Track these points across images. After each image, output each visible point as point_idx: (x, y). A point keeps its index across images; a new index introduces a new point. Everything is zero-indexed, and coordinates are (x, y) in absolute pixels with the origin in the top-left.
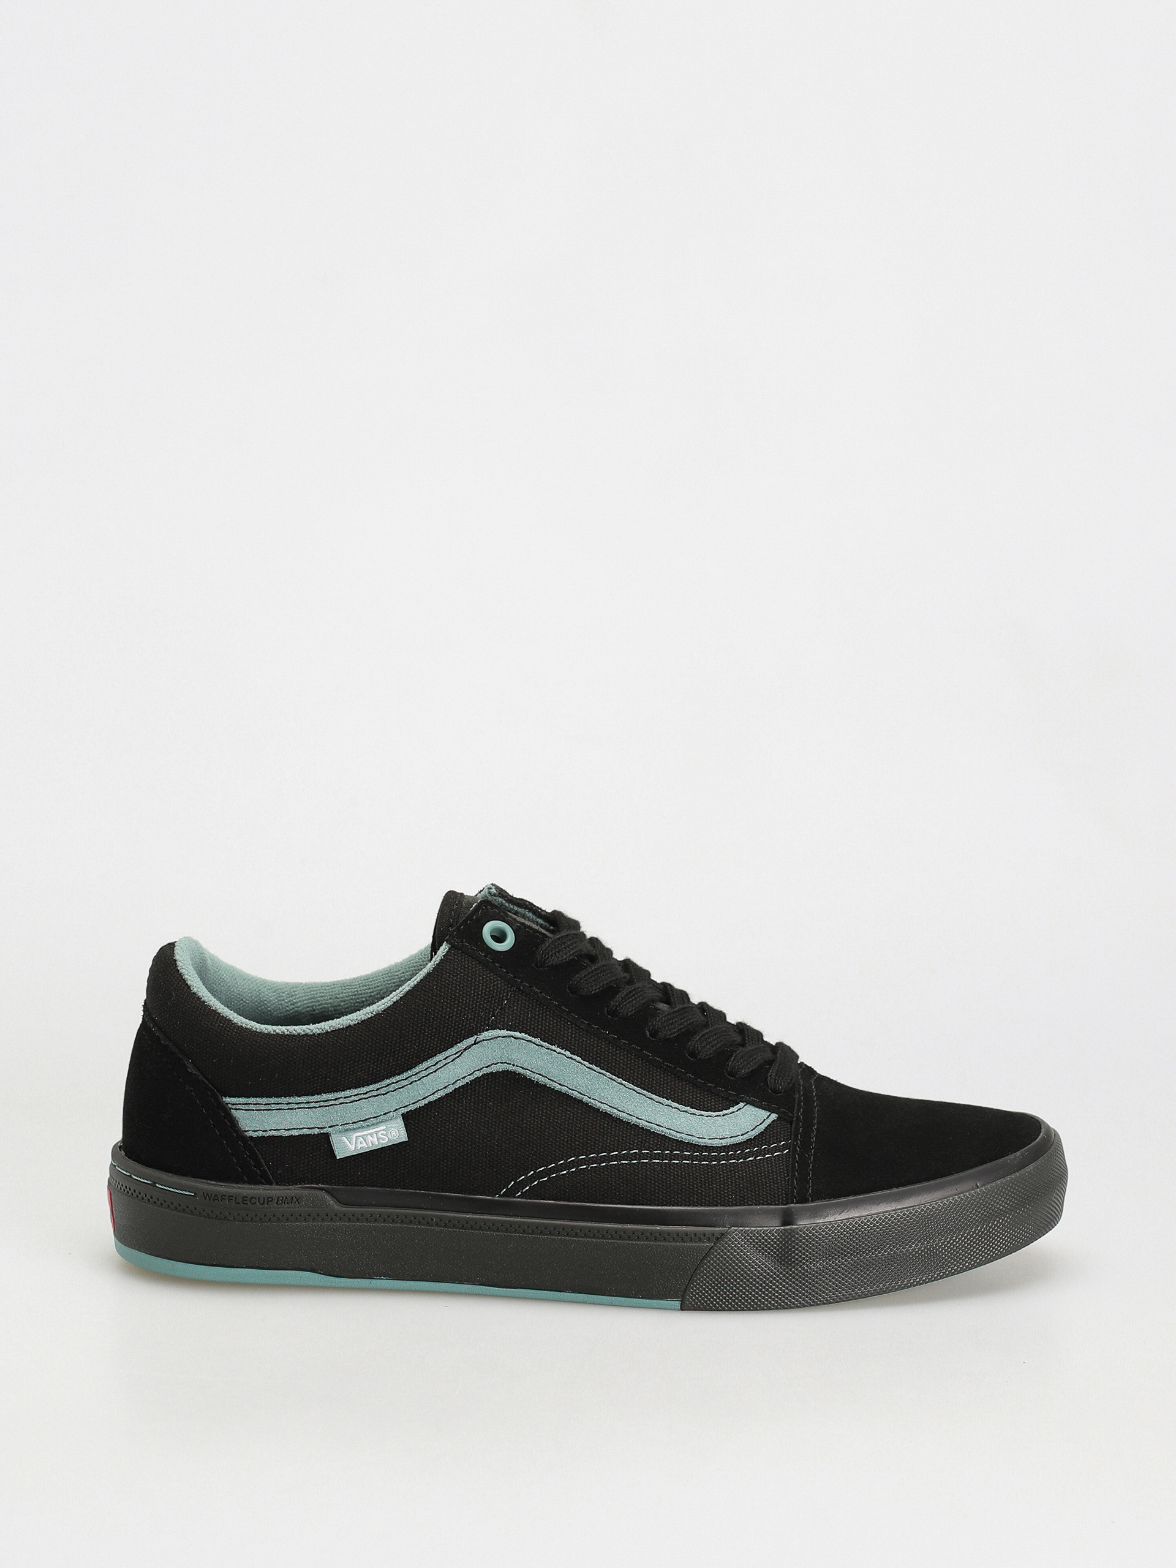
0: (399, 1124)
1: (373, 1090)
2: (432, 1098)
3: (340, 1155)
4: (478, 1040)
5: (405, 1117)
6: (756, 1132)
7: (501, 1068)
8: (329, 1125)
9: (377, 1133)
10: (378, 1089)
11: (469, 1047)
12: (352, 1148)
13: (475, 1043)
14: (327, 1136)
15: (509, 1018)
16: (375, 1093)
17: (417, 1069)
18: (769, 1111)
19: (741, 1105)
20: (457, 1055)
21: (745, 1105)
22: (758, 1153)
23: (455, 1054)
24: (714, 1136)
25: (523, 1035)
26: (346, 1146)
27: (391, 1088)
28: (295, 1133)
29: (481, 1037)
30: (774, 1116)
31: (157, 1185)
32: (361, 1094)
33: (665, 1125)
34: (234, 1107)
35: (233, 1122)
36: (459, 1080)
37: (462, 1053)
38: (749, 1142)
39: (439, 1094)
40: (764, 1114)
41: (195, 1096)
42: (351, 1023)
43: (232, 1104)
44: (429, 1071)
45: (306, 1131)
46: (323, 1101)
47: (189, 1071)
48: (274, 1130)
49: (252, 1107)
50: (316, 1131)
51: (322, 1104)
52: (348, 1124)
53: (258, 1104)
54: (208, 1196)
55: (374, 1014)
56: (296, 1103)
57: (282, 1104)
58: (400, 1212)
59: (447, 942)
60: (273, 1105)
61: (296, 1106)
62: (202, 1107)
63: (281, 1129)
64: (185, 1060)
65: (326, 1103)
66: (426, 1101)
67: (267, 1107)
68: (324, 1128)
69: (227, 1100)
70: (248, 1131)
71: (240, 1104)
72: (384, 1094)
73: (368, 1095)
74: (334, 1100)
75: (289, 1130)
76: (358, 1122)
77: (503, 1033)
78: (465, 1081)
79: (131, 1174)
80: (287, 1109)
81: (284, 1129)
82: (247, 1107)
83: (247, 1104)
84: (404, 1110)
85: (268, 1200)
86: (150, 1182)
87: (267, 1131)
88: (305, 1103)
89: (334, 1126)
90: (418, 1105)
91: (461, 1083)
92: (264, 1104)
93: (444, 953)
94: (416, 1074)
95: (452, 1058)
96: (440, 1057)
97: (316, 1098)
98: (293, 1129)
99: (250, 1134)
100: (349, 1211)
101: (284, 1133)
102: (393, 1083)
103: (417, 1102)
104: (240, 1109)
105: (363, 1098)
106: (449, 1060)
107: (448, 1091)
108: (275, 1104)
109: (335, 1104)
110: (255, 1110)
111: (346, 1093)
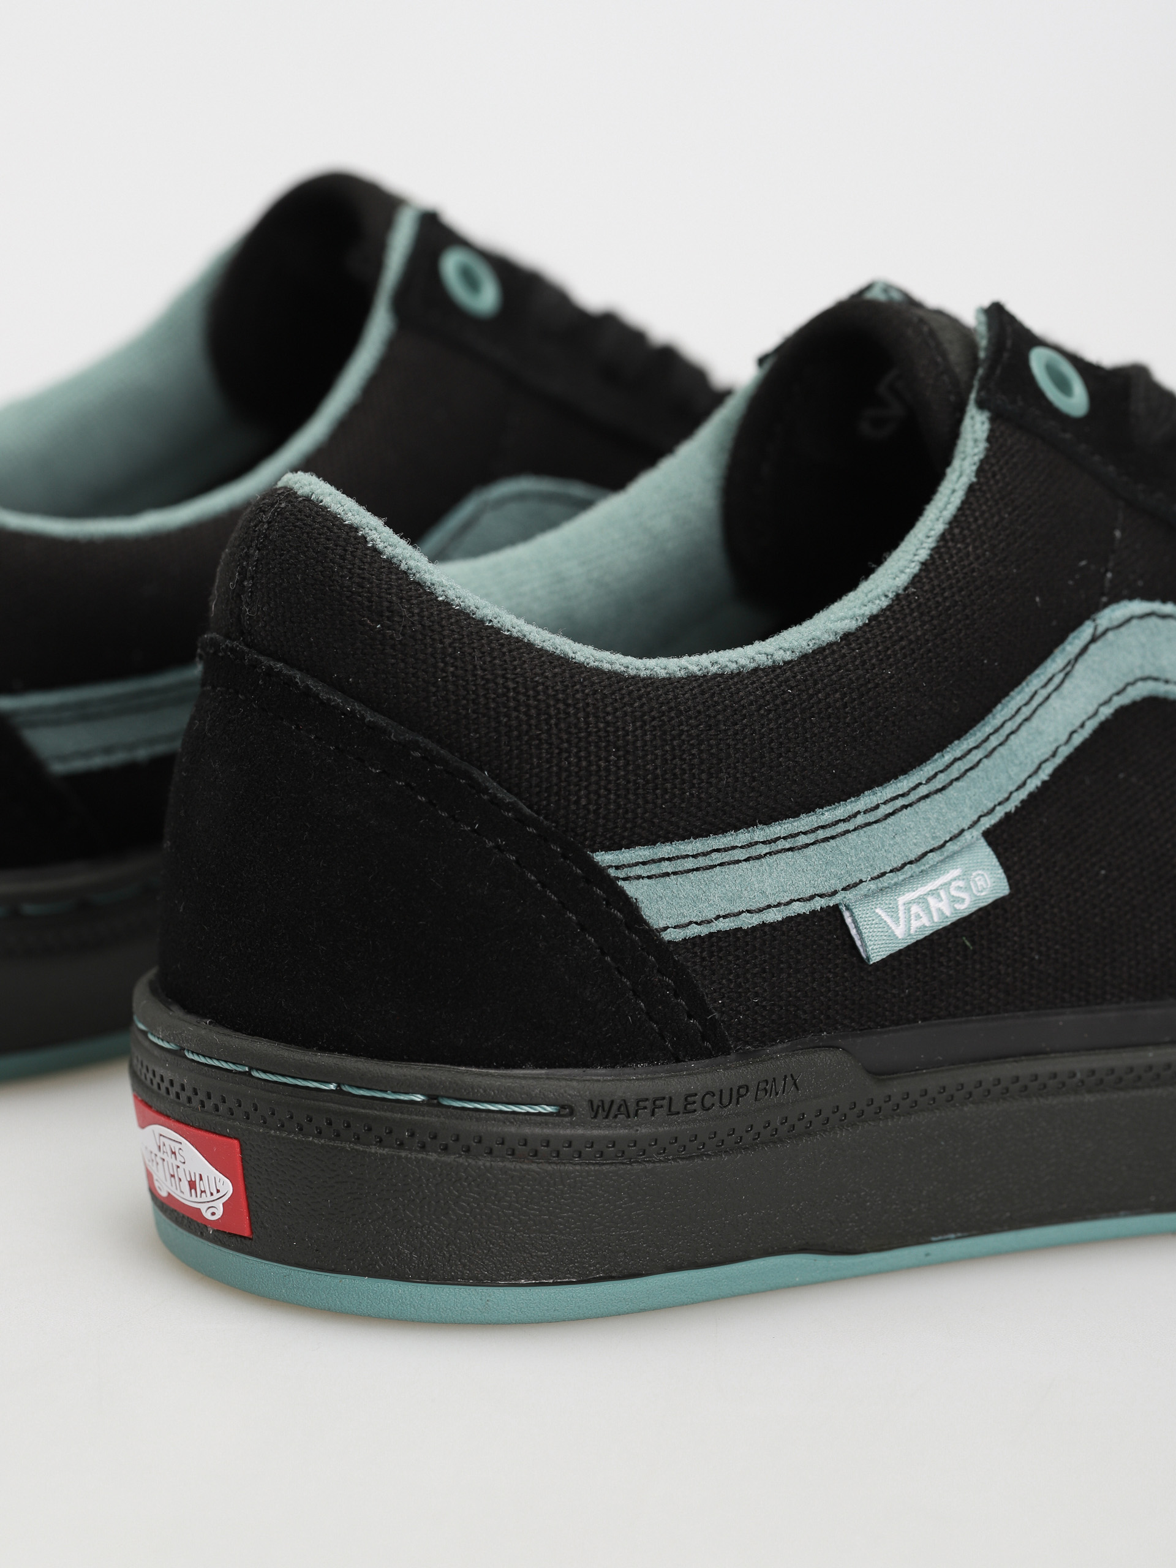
0: (985, 854)
1: (920, 784)
2: (1033, 784)
4: (1100, 630)
5: (990, 836)
8: (845, 885)
10: (929, 780)
13: (1094, 639)
14: (840, 912)
16: (923, 790)
28: (773, 916)
31: (447, 1102)
34: (621, 874)
35: (630, 908)
37: (1073, 667)
41: (517, 862)
42: (851, 625)
43: (617, 868)
44: (1019, 719)
45: (798, 908)
46: (823, 827)
47: (494, 800)
48: (725, 917)
49: (667, 867)
50: (818, 904)
51: (821, 834)
52: (883, 874)
53: (678, 858)
54: (602, 1109)
55: (891, 595)
56: (764, 843)
57: (734, 848)
58: (1007, 1070)
59: (981, 405)
60: (714, 855)
61: (765, 849)
62: (544, 886)
63: (740, 913)
64: (476, 773)
65: (829, 832)
66: (1023, 794)
67: (702, 862)
68: (835, 893)
69: (604, 858)
70: (666, 928)
71: (637, 864)
72: (943, 788)
73: (913, 797)
74: (844, 821)
75: (760, 910)
76: (904, 865)
77: (1138, 607)
78: (1085, 733)
79: (339, 1085)
80: (747, 860)
81: (749, 911)
82: (654, 869)
83: (653, 861)
84: (987, 823)
85: (738, 1093)
86: (419, 1098)
87: (709, 922)
88: (785, 838)
89: (855, 885)
90: (1010, 806)
91: (1077, 740)
92: (694, 856)
93: (985, 435)
94: (996, 731)
95: (1056, 681)
96: (1035, 681)
97: (806, 822)
98: (769, 907)
99: (670, 935)
100: (896, 1088)
101: (749, 921)
102: (956, 760)
103: (1007, 799)
104: (639, 877)
105: (905, 807)
106: (1051, 687)
107: (1058, 760)
108: (718, 850)
109: (848, 832)
110: (675, 873)
111: (867, 800)
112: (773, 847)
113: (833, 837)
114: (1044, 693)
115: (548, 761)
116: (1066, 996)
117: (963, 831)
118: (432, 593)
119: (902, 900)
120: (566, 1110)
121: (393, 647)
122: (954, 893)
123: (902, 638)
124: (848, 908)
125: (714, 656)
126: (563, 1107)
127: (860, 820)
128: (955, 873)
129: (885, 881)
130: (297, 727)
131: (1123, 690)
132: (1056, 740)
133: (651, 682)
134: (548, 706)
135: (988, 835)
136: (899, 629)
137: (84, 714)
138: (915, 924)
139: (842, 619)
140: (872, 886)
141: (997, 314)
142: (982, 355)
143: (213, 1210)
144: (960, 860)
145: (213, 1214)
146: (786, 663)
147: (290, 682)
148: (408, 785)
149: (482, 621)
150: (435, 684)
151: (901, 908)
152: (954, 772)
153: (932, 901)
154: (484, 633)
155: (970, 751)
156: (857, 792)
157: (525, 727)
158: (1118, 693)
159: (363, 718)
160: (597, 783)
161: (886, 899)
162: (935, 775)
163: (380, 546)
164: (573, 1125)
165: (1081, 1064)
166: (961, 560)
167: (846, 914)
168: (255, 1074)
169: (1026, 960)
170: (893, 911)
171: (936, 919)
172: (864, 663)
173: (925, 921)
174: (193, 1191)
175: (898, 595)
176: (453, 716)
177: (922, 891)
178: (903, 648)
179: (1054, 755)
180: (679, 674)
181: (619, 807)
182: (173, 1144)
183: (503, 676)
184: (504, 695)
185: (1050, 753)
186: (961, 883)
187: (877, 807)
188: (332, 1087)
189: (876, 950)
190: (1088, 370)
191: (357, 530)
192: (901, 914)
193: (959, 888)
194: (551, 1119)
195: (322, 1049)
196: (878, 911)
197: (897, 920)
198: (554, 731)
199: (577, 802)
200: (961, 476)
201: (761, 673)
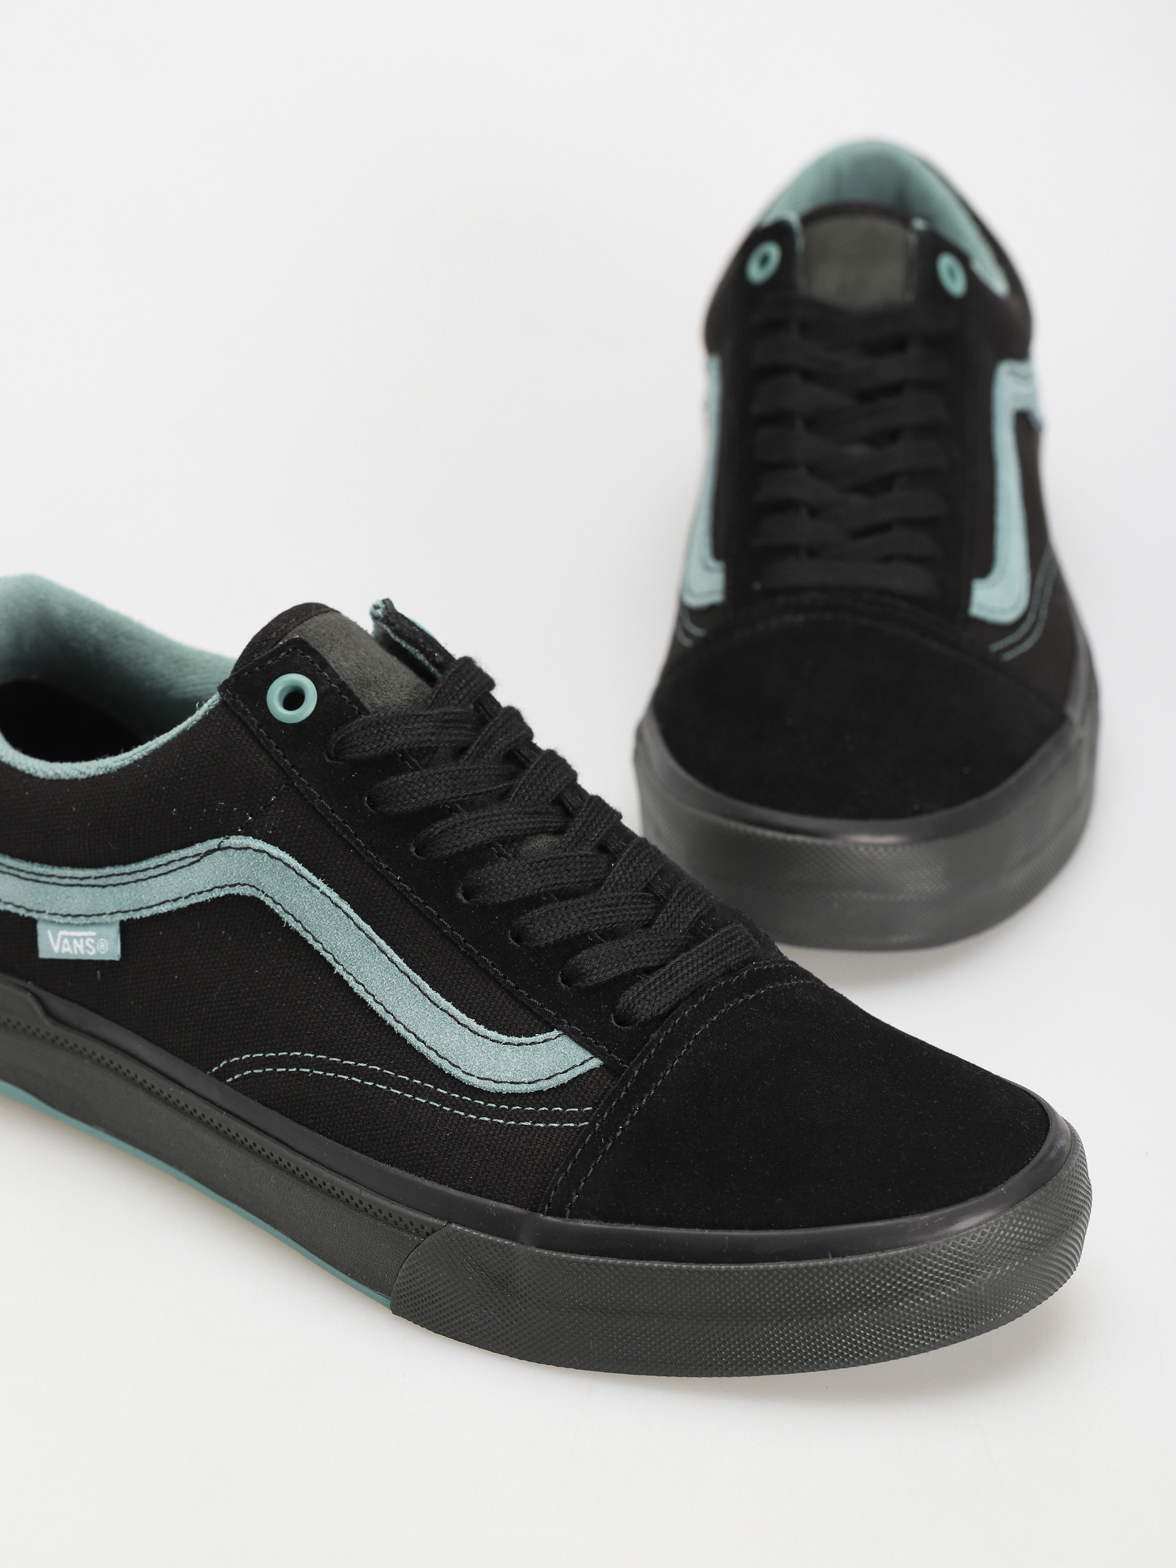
0: (114, 933)
3: (43, 954)
4: (223, 845)
6: (553, 1083)
7: (248, 892)
9: (85, 938)
10: (96, 878)
11: (210, 852)
12: (56, 949)
13: (219, 849)
14: (32, 923)
15: (271, 824)
16: (92, 882)
17: (144, 865)
18: (593, 1054)
19: (556, 1033)
20: (195, 859)
21: (558, 1036)
22: (542, 1117)
23: (194, 856)
24: (488, 1074)
25: (283, 855)
26: (49, 945)
27: (112, 881)
29: (226, 843)
30: (596, 1063)
32: (76, 878)
33: (427, 1040)
36: (194, 894)
37: (202, 858)
38: (538, 1096)
39: (166, 907)
40: (581, 1054)
117: (105, 914)
127: (54, 880)
128: (93, 934)
129: (55, 919)
131: (234, 885)
135: (122, 923)
138: (64, 950)
153: (75, 942)
156: (60, 864)
158: (231, 886)
161: (54, 927)
177: (72, 933)
179: (175, 900)
185: (173, 898)
186: (92, 941)
187: (64, 878)
193: (90, 942)
197: (55, 942)
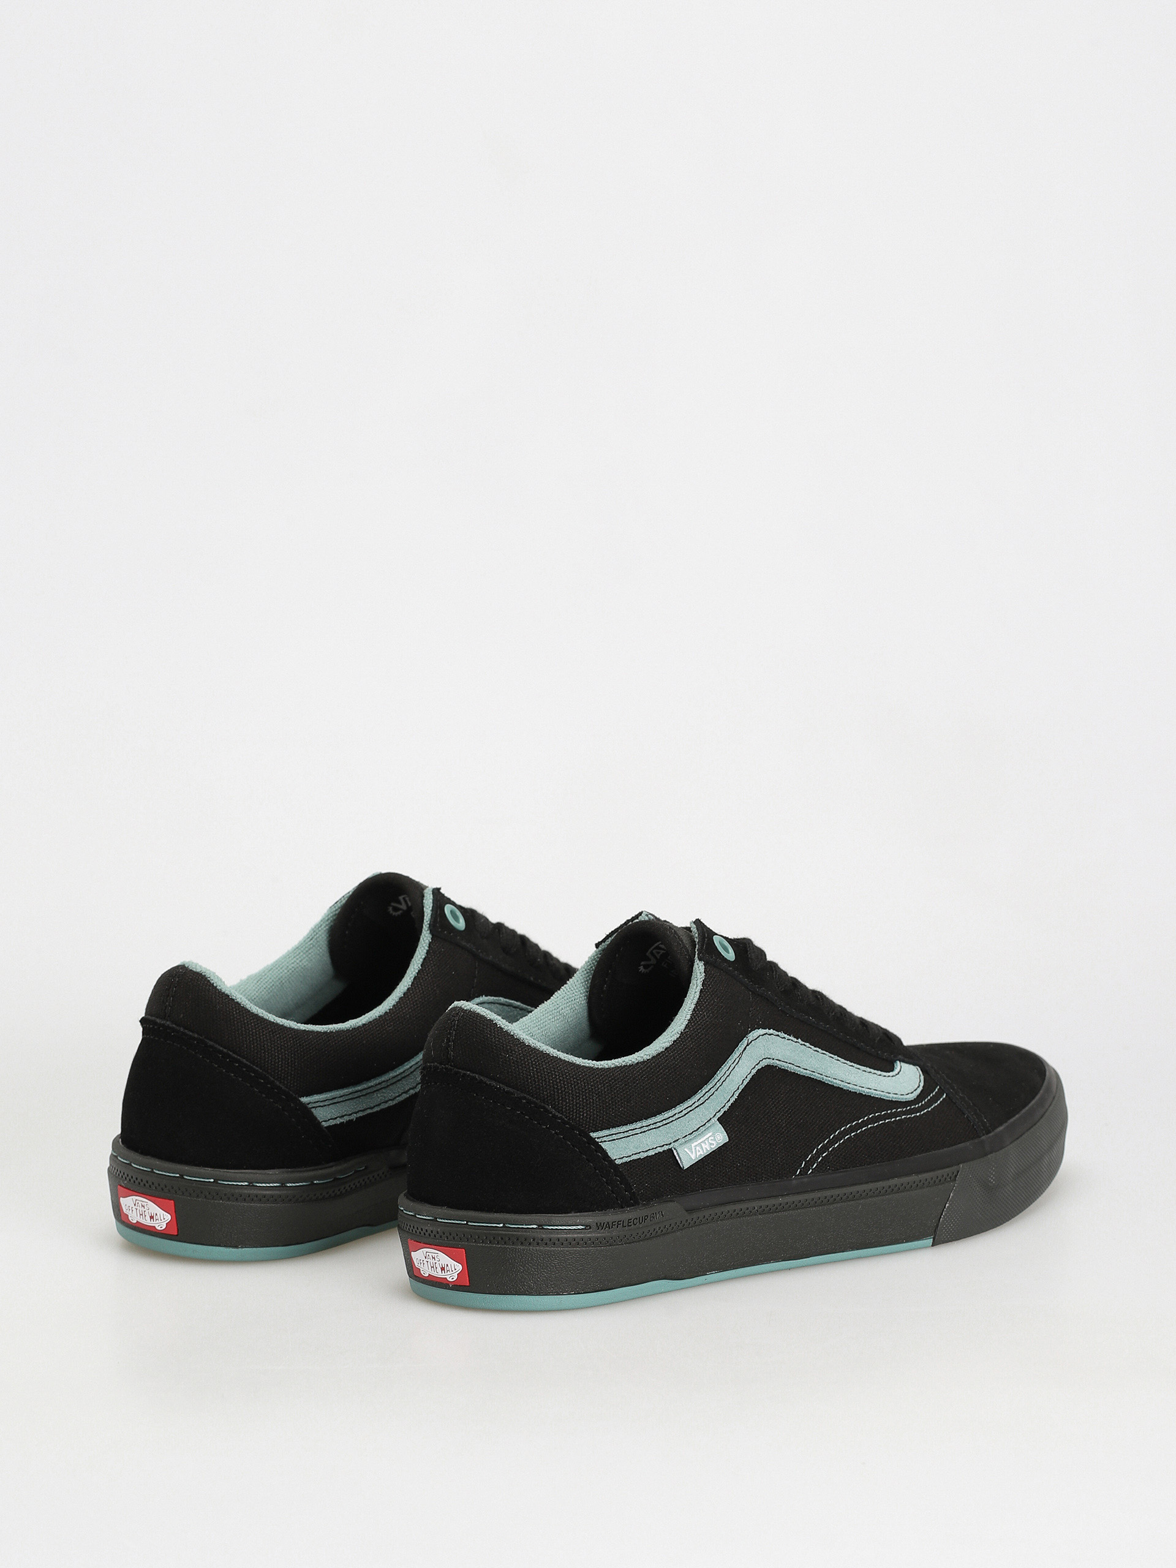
1: (695, 1102)
5: (720, 1120)
8: (674, 1140)
14: (672, 1151)
28: (651, 1153)
34: (600, 1141)
35: (605, 1153)
41: (563, 1138)
42: (668, 1045)
43: (598, 1138)
44: (726, 1076)
45: (660, 1150)
46: (665, 1120)
47: (554, 1116)
48: (635, 1154)
49: (614, 1137)
50: (666, 1148)
51: (664, 1122)
52: (686, 1136)
53: (618, 1133)
54: (599, 1226)
55: (680, 1033)
56: (646, 1126)
57: (636, 1129)
58: (730, 1208)
59: (700, 960)
60: (630, 1132)
61: (647, 1129)
62: (573, 1146)
63: (640, 1152)
64: (547, 1106)
65: (667, 1121)
66: (729, 1104)
67: (626, 1134)
68: (670, 1144)
69: (593, 1135)
70: (616, 1159)
71: (604, 1136)
72: (703, 1103)
73: (693, 1107)
74: (671, 1117)
75: (647, 1151)
76: (693, 1132)
77: (761, 1031)
78: (747, 1080)
79: (504, 1224)
80: (641, 1133)
81: (643, 1152)
82: (610, 1138)
83: (610, 1135)
84: (719, 1115)
85: (645, 1218)
86: (535, 1226)
87: (630, 1156)
88: (653, 1124)
89: (677, 1140)
90: (726, 1109)
91: (745, 1083)
92: (623, 1132)
93: (703, 971)
94: (719, 1081)
95: (737, 1061)
96: (730, 1061)
97: (659, 1118)
98: (649, 1150)
99: (618, 1162)
100: (695, 1216)
101: (643, 1155)
102: (706, 1092)
103: (724, 1106)
104: (605, 1141)
105: (691, 1111)
106: (735, 1063)
107: (740, 1091)
108: (631, 1130)
109: (673, 1121)
110: (617, 1139)
111: (678, 1109)
112: (649, 1128)
113: (668, 1123)
114: (733, 1066)
115: (572, 1101)
116: (749, 1179)
118: (523, 1043)
119: (693, 1145)
120: (588, 1227)
121: (513, 1063)
122: (710, 1141)
123: (686, 1048)
124: (675, 1149)
125: (613, 1061)
126: (587, 1226)
127: (677, 1116)
128: (710, 1134)
130: (477, 1095)
132: (738, 1083)
133: (603, 1070)
134: (571, 1081)
136: (684, 1045)
137: (334, 1102)
138: (698, 1154)
139: (665, 1042)
140: (683, 1140)
141: (698, 923)
142: (697, 940)
143: (452, 1276)
144: (711, 1129)
145: (453, 1279)
146: (648, 1060)
147: (474, 1078)
148: (522, 1113)
149: (542, 1052)
150: (530, 1075)
151: (693, 1148)
152: (706, 1097)
154: (545, 1056)
155: (711, 1089)
157: (563, 1089)
159: (504, 1089)
160: (590, 1107)
161: (687, 1145)
162: (700, 1099)
163: (503, 1026)
164: (591, 1232)
165: (756, 1204)
166: (702, 1018)
167: (675, 1151)
168: (470, 1224)
169: (735, 1166)
170: (691, 1149)
171: (705, 1152)
172: (674, 1058)
173: (701, 1153)
174: (443, 1271)
175: (682, 1032)
176: (537, 1087)
177: (699, 1141)
178: (687, 1052)
180: (612, 1066)
181: (597, 1116)
182: (433, 1255)
183: (554, 1071)
184: (555, 1078)
186: (712, 1138)
187: (682, 1111)
188: (501, 1225)
189: (686, 1164)
190: (731, 941)
191: (492, 1021)
192: (693, 1150)
194: (583, 1231)
195: (496, 1212)
196: (685, 1149)
198: (574, 1089)
199: (583, 1115)
200: (697, 987)
201: (640, 1064)
